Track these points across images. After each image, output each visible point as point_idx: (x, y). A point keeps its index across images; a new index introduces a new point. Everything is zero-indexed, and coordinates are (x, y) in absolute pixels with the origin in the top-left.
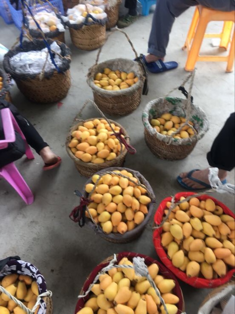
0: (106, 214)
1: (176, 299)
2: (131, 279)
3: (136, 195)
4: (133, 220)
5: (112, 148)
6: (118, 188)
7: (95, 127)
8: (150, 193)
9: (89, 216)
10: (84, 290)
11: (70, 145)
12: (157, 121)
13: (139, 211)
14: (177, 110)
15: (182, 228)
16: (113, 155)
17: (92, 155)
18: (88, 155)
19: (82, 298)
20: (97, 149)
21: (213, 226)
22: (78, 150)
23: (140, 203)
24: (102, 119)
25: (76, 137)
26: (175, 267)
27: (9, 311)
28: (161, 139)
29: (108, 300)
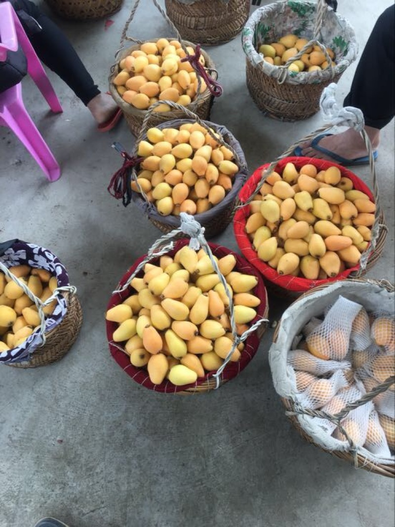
0: (165, 186)
1: (256, 301)
2: (192, 271)
3: (216, 159)
4: (207, 197)
5: (185, 88)
6: (188, 148)
7: (159, 53)
8: (238, 157)
9: (138, 189)
10: (120, 284)
11: (116, 81)
12: (270, 49)
13: (217, 183)
14: (309, 28)
15: (280, 206)
16: (186, 98)
17: (150, 98)
18: (144, 97)
19: (118, 294)
20: (159, 88)
21: (330, 205)
22: (127, 89)
23: (220, 172)
24: (172, 40)
25: (127, 67)
26: (262, 261)
27: (16, 313)
28: (269, 73)
29: (152, 293)
